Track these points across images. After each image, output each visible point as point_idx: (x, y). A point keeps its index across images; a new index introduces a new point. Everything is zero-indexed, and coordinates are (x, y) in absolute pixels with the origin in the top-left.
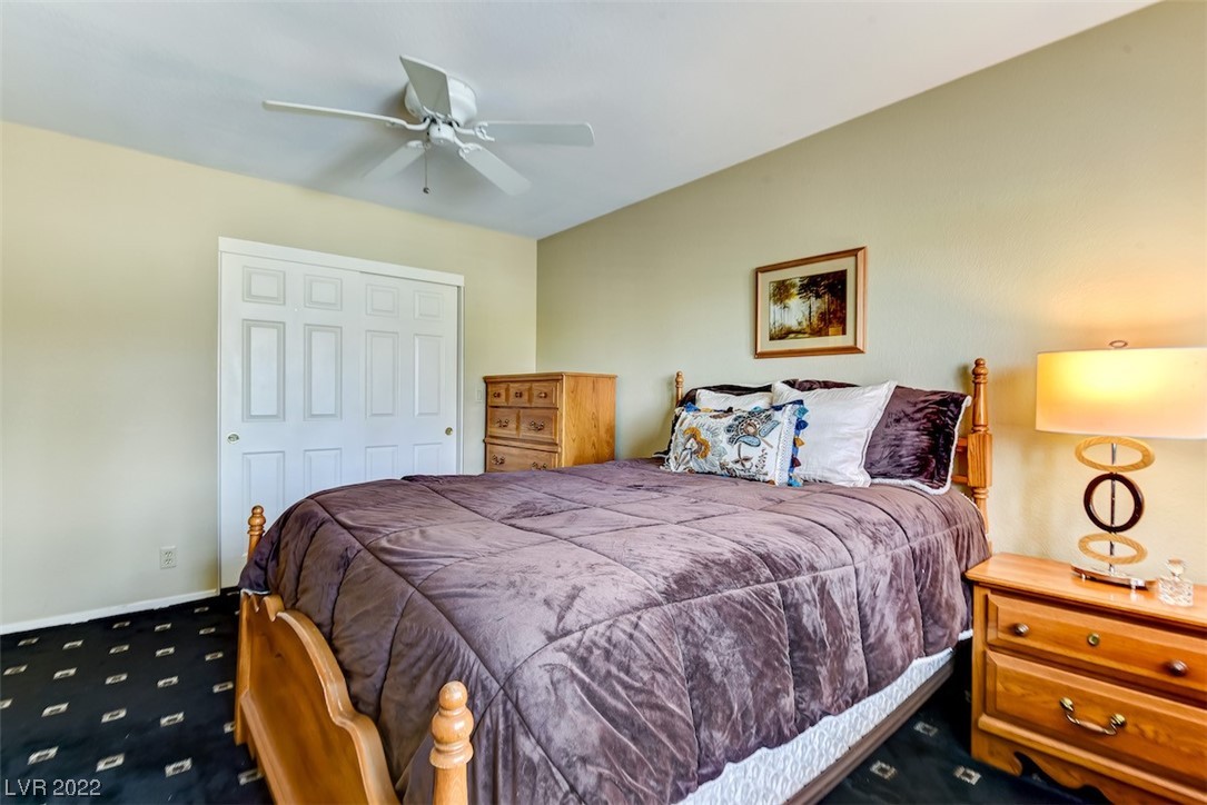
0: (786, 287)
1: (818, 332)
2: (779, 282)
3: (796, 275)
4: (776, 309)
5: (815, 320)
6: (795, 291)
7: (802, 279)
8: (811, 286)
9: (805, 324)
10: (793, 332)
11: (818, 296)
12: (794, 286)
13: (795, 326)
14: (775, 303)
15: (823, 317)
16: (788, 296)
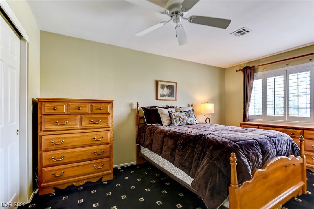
0: (164, 86)
1: (169, 96)
2: (162, 85)
3: (166, 84)
4: (162, 90)
5: (169, 94)
6: (165, 87)
7: (167, 85)
8: (169, 87)
9: (167, 94)
10: (165, 96)
11: (169, 89)
12: (165, 86)
13: (165, 95)
14: (161, 89)
15: (170, 93)
16: (164, 88)
